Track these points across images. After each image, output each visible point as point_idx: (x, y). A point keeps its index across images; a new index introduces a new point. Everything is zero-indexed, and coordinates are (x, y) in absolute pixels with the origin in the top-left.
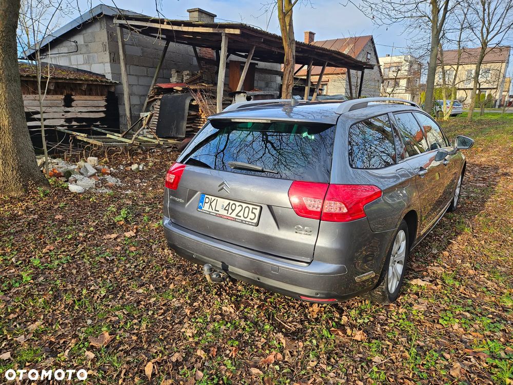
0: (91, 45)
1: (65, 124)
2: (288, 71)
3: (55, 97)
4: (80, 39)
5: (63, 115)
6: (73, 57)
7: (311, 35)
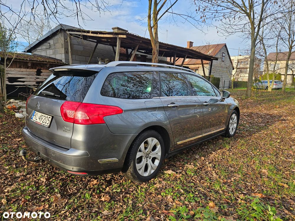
0: (56, 45)
1: (36, 84)
3: (31, 70)
4: (51, 42)
5: (35, 80)
6: (48, 51)
7: (191, 43)
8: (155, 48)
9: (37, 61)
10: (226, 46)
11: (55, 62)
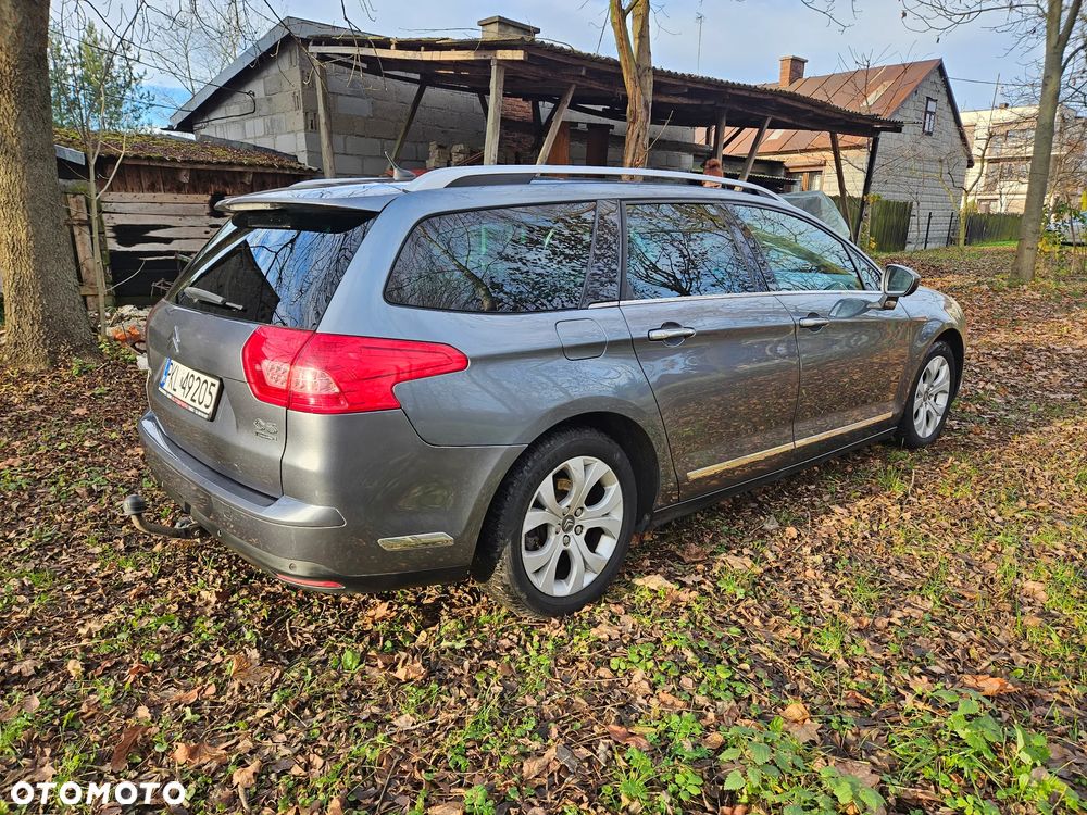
0: (276, 98)
2: (635, 135)
3: (192, 197)
4: (257, 87)
5: (207, 232)
6: (249, 124)
7: (797, 65)
8: (639, 96)
9: (209, 163)
10: (941, 69)
11: (272, 166)
